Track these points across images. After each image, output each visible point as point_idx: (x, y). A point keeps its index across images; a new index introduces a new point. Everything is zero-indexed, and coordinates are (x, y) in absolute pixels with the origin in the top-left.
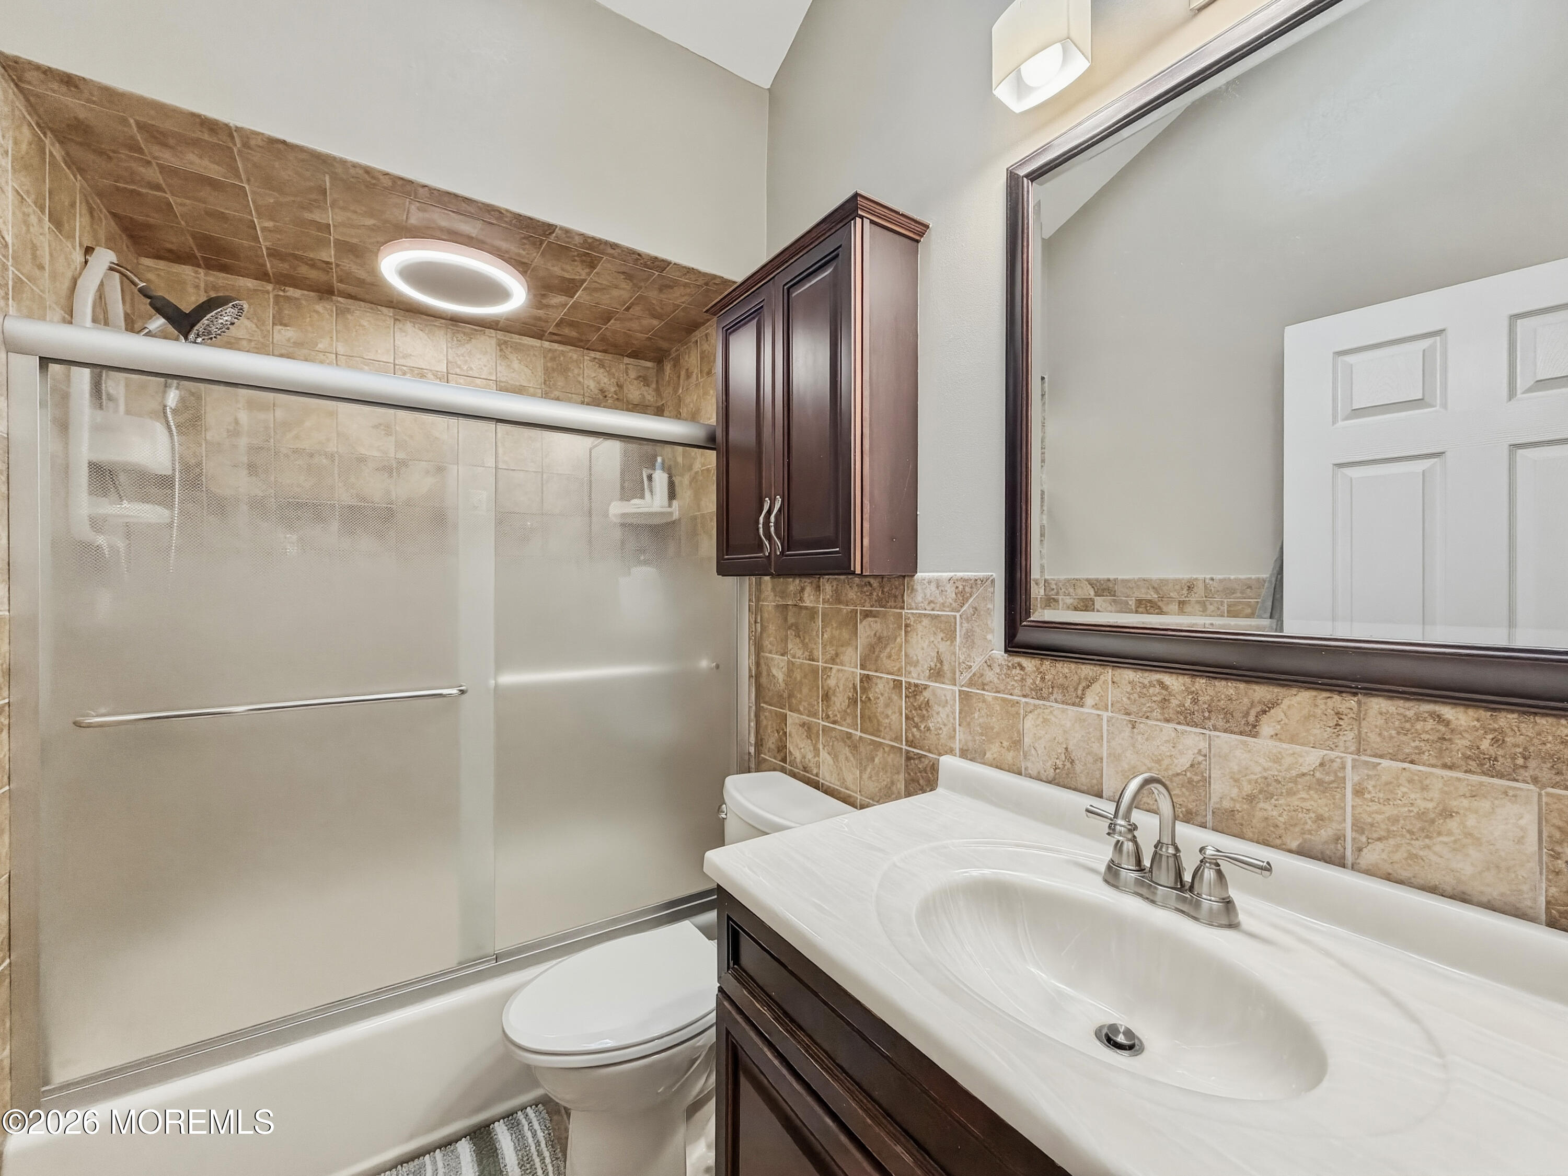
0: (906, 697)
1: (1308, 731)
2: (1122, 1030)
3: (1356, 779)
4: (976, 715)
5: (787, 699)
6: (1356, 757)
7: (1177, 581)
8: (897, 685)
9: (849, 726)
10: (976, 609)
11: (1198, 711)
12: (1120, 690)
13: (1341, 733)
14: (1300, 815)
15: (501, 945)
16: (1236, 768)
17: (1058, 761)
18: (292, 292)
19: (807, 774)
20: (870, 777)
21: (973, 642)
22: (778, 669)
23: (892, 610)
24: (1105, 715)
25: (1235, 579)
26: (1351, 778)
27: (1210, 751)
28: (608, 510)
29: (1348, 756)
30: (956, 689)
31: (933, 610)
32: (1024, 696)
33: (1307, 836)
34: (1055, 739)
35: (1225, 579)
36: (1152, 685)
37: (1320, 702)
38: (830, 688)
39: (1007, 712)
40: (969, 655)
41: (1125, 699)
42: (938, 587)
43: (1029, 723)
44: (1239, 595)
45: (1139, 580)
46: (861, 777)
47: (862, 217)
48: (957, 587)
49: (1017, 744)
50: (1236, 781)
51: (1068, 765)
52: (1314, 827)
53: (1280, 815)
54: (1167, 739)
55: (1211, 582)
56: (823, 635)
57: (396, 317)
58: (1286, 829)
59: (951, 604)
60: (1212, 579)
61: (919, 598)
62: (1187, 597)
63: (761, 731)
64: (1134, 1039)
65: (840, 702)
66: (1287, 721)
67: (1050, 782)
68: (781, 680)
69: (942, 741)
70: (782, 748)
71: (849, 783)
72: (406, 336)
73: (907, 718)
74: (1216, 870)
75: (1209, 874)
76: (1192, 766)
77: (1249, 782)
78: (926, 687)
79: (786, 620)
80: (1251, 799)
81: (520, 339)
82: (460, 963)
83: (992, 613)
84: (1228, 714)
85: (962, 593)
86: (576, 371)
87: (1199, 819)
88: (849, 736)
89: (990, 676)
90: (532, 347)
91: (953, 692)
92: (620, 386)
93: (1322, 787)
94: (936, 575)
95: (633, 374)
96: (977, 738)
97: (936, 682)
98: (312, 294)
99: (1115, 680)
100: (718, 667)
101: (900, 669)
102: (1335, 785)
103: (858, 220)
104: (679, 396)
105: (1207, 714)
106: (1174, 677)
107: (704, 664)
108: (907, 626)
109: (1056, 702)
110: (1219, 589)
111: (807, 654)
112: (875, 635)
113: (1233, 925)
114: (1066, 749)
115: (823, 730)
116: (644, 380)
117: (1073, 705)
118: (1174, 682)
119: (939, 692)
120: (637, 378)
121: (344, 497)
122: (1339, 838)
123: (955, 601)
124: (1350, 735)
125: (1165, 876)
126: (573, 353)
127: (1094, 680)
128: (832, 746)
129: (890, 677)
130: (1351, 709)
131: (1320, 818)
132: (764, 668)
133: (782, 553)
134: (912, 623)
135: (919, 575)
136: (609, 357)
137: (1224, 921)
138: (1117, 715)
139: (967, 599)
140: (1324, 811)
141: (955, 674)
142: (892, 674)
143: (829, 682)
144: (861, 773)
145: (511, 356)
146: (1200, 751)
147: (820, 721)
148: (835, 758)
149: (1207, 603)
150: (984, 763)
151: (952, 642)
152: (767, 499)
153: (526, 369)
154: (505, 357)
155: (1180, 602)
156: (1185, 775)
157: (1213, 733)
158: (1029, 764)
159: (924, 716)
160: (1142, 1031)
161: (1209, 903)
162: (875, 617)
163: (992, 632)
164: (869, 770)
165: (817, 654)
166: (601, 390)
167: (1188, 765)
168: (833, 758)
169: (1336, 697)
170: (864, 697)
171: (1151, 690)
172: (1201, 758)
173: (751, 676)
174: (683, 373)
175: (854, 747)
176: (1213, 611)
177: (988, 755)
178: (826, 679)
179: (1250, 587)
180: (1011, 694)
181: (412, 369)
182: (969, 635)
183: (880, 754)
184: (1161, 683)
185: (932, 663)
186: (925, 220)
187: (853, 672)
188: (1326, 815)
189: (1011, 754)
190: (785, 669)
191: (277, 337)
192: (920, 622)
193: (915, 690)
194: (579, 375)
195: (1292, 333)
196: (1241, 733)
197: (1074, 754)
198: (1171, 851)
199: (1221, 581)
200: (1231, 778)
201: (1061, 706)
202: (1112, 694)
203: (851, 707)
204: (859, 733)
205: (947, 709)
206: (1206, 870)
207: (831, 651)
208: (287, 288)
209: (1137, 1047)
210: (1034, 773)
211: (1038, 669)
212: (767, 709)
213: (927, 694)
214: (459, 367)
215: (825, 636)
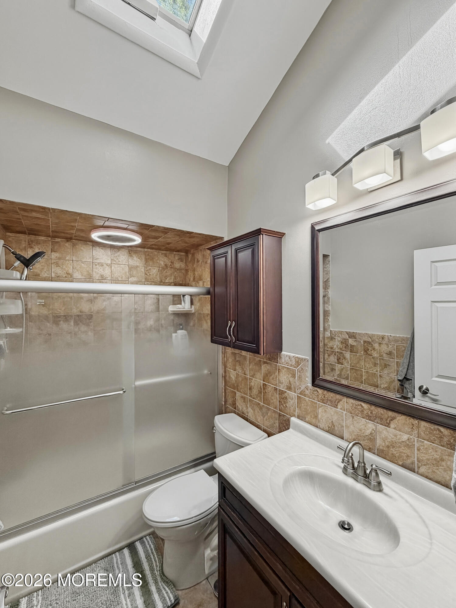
0: (279, 394)
1: (404, 428)
2: (346, 523)
3: (418, 445)
4: (303, 405)
5: (236, 387)
6: (418, 439)
7: (378, 335)
8: (276, 389)
9: (259, 400)
10: (302, 369)
11: (372, 416)
12: (349, 405)
13: (414, 431)
14: (403, 454)
15: (137, 478)
16: (384, 437)
17: (329, 425)
18: (57, 240)
19: (244, 415)
20: (266, 420)
21: (301, 379)
22: (233, 375)
23: (274, 363)
24: (345, 412)
25: (399, 336)
26: (416, 445)
27: (376, 430)
28: (168, 309)
29: (416, 438)
30: (296, 394)
31: (288, 366)
32: (319, 401)
33: (404, 461)
34: (328, 417)
35: (395, 336)
36: (358, 405)
37: (407, 420)
38: (252, 386)
39: (313, 405)
40: (300, 384)
41: (350, 408)
42: (289, 358)
43: (320, 410)
44: (400, 342)
45: (365, 333)
46: (263, 419)
47: (262, 234)
48: (296, 360)
49: (316, 417)
50: (384, 441)
51: (333, 427)
52: (406, 458)
53: (397, 453)
54: (364, 424)
55: (390, 337)
56: (249, 367)
57: (93, 245)
58: (399, 458)
59: (294, 365)
60: (391, 336)
61: (283, 361)
62: (381, 341)
63: (227, 397)
64: (350, 526)
65: (255, 391)
66: (398, 424)
67: (327, 432)
68: (234, 380)
69: (291, 412)
70: (234, 404)
71: (259, 420)
72: (97, 251)
73: (279, 402)
74: (376, 473)
75: (374, 474)
76: (371, 434)
77: (388, 441)
78: (286, 392)
79: (236, 359)
80: (388, 447)
81: (136, 249)
82: (123, 486)
83: (308, 371)
84: (381, 419)
85: (298, 362)
86: (156, 258)
87: (373, 451)
88: (259, 404)
89: (307, 392)
90: (141, 251)
91: (295, 395)
92: (172, 263)
93: (408, 446)
94: (289, 354)
95: (177, 258)
96: (303, 412)
97: (289, 391)
98: (64, 240)
99: (347, 402)
100: (211, 373)
101: (277, 384)
102: (412, 446)
103: (261, 235)
104: (194, 268)
105: (375, 418)
106: (366, 404)
107: (206, 372)
108: (279, 369)
109: (329, 405)
110: (393, 340)
111: (243, 372)
112: (268, 370)
113: (380, 491)
114: (332, 421)
115: (249, 400)
116: (181, 260)
117: (334, 407)
118: (365, 406)
119: (290, 395)
120: (179, 259)
121: (75, 311)
122: (413, 463)
123: (295, 364)
124: (416, 432)
125: (361, 472)
126: (155, 252)
127: (341, 400)
128: (253, 406)
129: (273, 386)
130: (416, 424)
131: (408, 456)
132: (227, 374)
133: (235, 341)
134: (281, 369)
135: (283, 352)
136: (168, 252)
137: (378, 490)
138: (348, 413)
139: (300, 365)
140: (409, 454)
141: (295, 389)
142: (274, 385)
143: (251, 383)
144: (263, 418)
145: (134, 256)
146: (373, 429)
147: (248, 397)
148: (254, 410)
149: (389, 344)
150: (305, 422)
151: (294, 379)
152: (230, 321)
153: (139, 260)
154: (131, 256)
155: (379, 343)
156: (369, 436)
157: (377, 424)
158: (320, 424)
159: (285, 402)
160: (353, 523)
161: (373, 483)
162: (267, 364)
163: (308, 377)
164: (266, 417)
165: (247, 373)
166: (165, 265)
167: (370, 433)
168: (253, 411)
169: (412, 419)
170: (264, 391)
171: (358, 407)
172: (373, 432)
173: (223, 376)
174: (196, 260)
175: (261, 408)
176: (391, 348)
177: (307, 419)
178: (250, 383)
179: (404, 340)
180: (314, 400)
181: (99, 264)
182: (300, 377)
183: (270, 412)
184: (361, 405)
185: (288, 384)
186: (284, 232)
187: (260, 382)
188: (410, 455)
189: (314, 420)
190: (235, 376)
191: (53, 257)
192: (283, 369)
193: (282, 393)
194: (158, 260)
195: (417, 253)
196: (385, 426)
197: (335, 424)
198: (363, 465)
199: (394, 337)
200: (383, 439)
201: (330, 407)
202: (346, 406)
203: (260, 394)
204: (262, 404)
205: (293, 401)
206: (373, 472)
207: (252, 373)
208: (56, 239)
209: (351, 529)
210: (322, 428)
211: (323, 393)
212: (229, 389)
213: (286, 394)
214: (115, 261)
215: (250, 367)
